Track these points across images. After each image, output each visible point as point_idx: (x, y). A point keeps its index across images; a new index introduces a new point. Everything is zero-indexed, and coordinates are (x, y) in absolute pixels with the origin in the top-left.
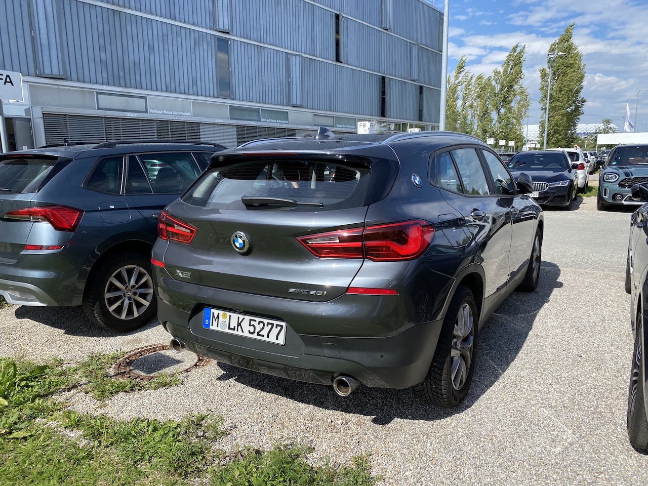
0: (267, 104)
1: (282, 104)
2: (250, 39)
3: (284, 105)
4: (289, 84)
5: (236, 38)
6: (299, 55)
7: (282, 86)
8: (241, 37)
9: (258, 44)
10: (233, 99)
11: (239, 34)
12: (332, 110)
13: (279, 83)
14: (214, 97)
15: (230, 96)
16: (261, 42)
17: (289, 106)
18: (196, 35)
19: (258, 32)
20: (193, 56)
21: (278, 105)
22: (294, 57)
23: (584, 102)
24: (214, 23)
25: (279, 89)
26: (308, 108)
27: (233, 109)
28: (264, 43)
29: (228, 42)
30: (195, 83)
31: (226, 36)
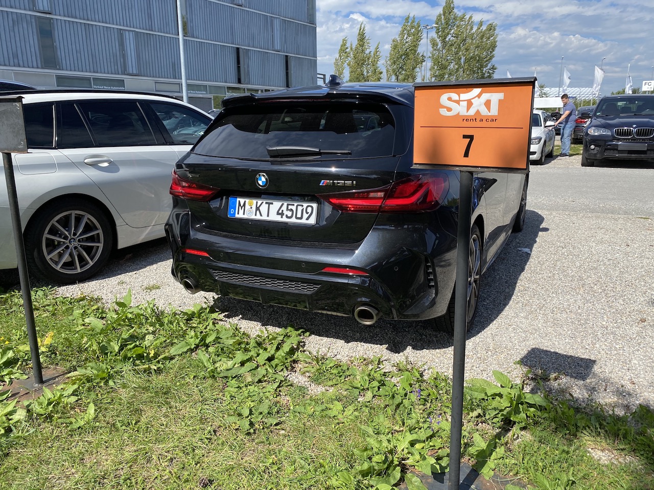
0: (99, 73)
1: (117, 72)
2: (76, 18)
3: (118, 74)
4: (124, 56)
5: (59, 18)
6: (132, 31)
7: (115, 58)
8: (64, 16)
9: (85, 22)
10: (59, 69)
11: (62, 13)
12: (177, 77)
13: (111, 54)
14: (38, 68)
15: (56, 67)
16: (88, 20)
17: (125, 74)
18: (15, 16)
19: (85, 11)
20: (12, 34)
21: (112, 74)
22: (127, 32)
23: (495, 69)
24: (34, 5)
25: (112, 60)
26: (147, 76)
27: (59, 78)
28: (92, 21)
29: (50, 21)
30: (15, 56)
31: (48, 16)
